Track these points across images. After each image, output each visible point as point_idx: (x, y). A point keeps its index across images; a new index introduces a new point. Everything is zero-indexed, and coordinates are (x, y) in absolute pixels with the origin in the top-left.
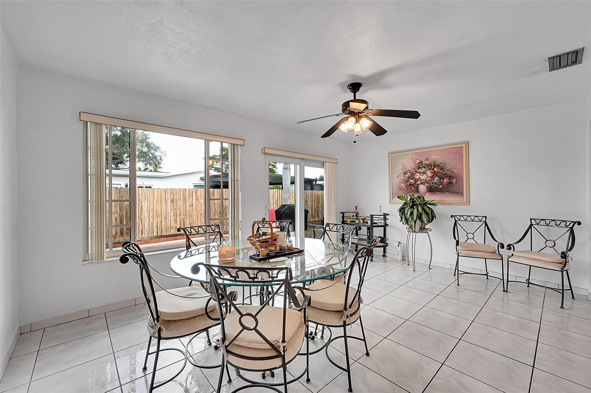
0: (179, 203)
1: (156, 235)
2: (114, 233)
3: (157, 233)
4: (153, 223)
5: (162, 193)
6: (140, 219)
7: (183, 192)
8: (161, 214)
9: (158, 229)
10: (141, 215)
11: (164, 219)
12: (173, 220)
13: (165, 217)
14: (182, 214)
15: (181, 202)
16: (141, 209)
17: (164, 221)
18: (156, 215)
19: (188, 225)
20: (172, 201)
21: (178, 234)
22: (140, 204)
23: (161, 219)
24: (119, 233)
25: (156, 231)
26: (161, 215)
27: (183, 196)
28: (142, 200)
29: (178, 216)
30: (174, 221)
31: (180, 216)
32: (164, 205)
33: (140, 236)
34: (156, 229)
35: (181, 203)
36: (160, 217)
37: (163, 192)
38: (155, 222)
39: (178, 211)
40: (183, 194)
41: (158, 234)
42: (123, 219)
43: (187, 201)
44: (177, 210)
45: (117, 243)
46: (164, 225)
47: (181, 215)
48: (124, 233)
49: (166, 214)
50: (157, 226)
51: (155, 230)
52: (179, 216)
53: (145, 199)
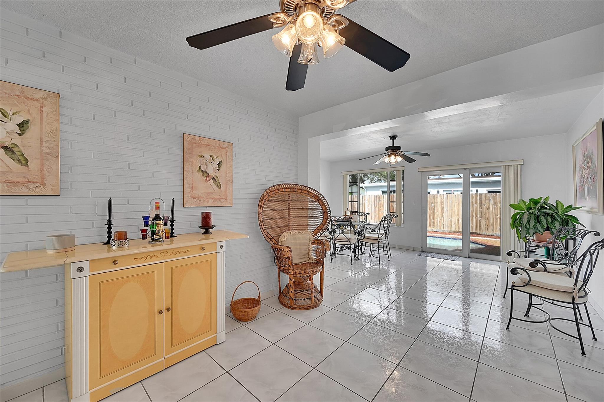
3: (455, 229)
4: (451, 221)
6: (442, 217)
7: (479, 196)
8: (458, 214)
9: (455, 226)
10: (443, 214)
16: (443, 209)
19: (484, 226)
22: (442, 205)
26: (458, 215)
27: (479, 200)
28: (444, 203)
29: (474, 217)
33: (442, 229)
34: (454, 225)
35: (477, 206)
38: (453, 220)
40: (480, 198)
43: (483, 205)
44: (473, 212)
46: (461, 224)
47: (477, 216)
50: (455, 224)
52: (476, 217)
53: (446, 202)
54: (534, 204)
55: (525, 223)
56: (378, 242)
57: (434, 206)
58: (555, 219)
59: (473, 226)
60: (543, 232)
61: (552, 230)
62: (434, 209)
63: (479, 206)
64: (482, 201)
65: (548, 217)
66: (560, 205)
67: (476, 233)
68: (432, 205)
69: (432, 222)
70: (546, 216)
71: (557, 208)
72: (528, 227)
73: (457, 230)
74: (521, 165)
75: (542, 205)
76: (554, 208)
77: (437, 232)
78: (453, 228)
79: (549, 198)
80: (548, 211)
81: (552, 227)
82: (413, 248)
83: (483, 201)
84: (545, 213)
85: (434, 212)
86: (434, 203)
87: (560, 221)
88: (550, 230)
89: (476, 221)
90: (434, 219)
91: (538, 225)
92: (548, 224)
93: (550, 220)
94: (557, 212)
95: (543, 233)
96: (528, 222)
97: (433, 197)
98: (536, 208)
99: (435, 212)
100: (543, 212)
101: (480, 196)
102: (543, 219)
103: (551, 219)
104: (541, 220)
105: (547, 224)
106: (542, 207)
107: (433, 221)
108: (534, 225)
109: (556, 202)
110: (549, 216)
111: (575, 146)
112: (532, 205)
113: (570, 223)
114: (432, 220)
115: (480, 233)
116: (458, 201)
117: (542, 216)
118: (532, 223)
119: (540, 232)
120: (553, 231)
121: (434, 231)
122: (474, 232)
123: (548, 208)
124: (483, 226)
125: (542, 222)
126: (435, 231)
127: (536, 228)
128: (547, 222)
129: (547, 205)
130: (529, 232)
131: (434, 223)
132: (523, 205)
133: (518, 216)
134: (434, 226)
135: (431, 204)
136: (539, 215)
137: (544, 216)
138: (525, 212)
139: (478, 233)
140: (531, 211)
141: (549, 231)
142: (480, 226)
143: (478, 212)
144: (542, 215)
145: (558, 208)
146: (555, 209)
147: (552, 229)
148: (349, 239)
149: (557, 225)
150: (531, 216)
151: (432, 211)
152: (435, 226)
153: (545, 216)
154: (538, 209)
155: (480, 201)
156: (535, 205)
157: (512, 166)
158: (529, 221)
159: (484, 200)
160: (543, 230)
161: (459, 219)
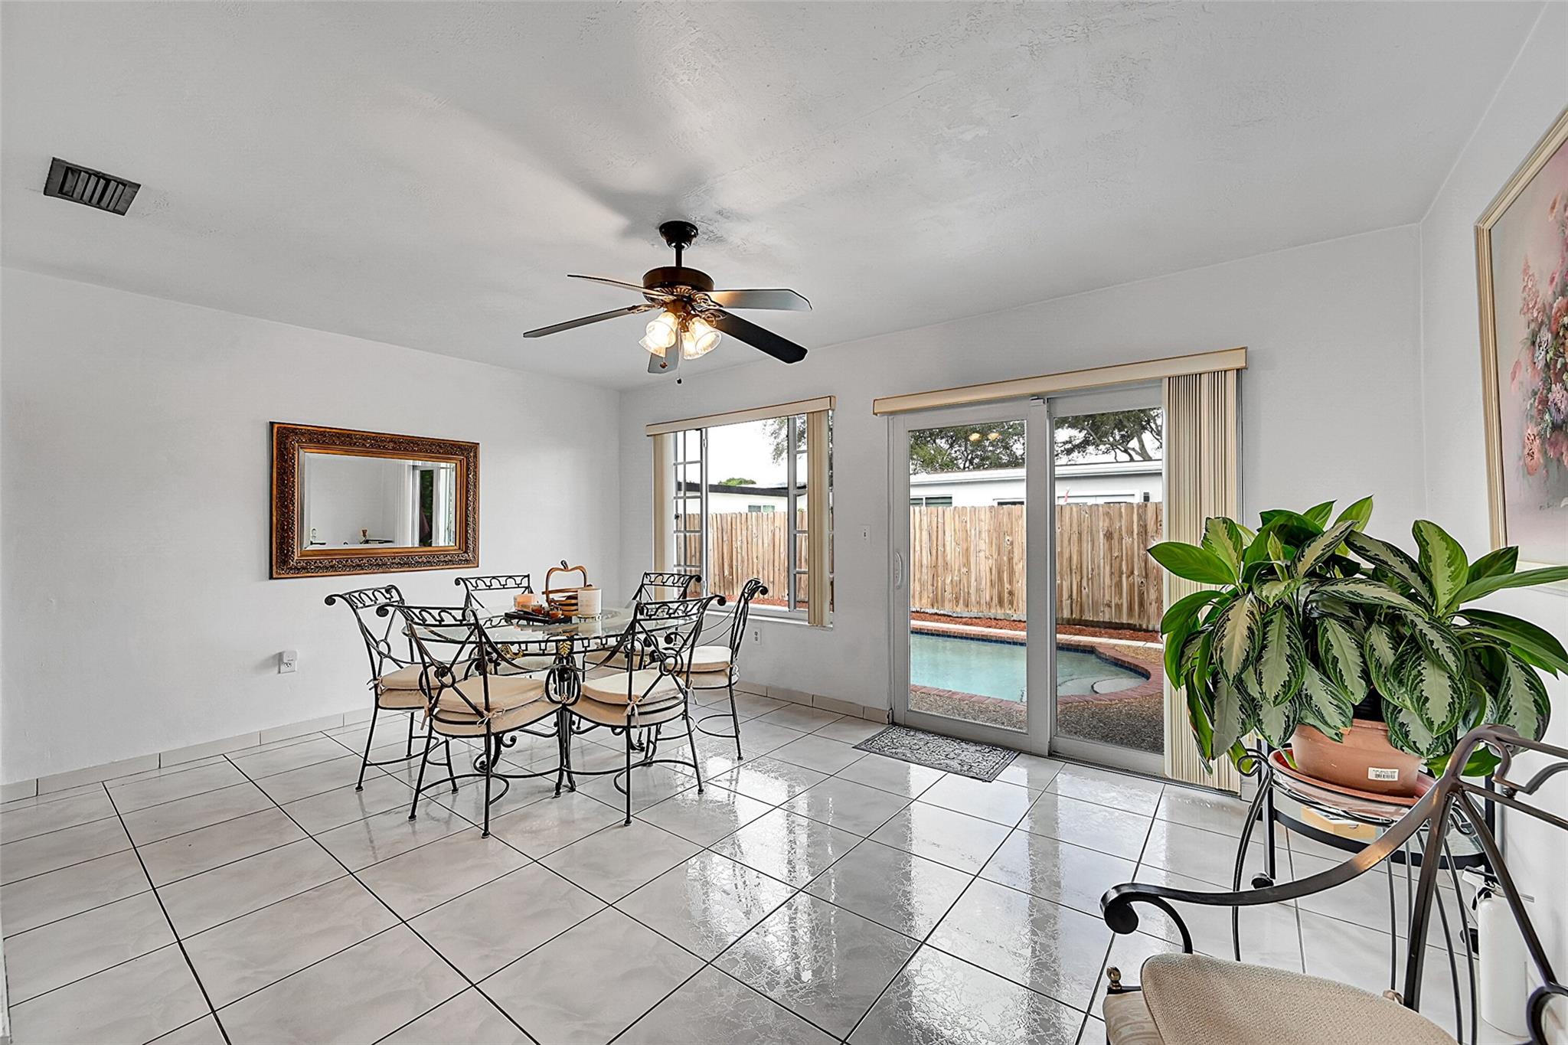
0: (1127, 540)
1: (1069, 616)
2: (988, 598)
3: (1072, 614)
5: (1082, 517)
7: (1138, 511)
8: (1079, 566)
9: (1072, 602)
11: (1088, 580)
12: (1111, 587)
13: (1090, 576)
14: (1136, 573)
15: (1133, 538)
17: (1088, 585)
18: (1069, 569)
19: (1154, 603)
20: (1109, 536)
21: (1123, 624)
23: (1079, 580)
24: (996, 600)
25: (1069, 606)
26: (1079, 570)
27: (1138, 521)
29: (1124, 576)
30: (1113, 588)
31: (1130, 576)
32: (1087, 546)
34: (1069, 601)
35: (1133, 542)
36: (1079, 574)
37: (1084, 513)
39: (1124, 563)
40: (1140, 517)
41: (1074, 616)
42: (1003, 572)
43: (1149, 537)
44: (1122, 560)
45: (991, 619)
46: (1088, 596)
47: (1132, 573)
48: (1006, 600)
49: (1093, 570)
50: (1071, 596)
51: (1066, 603)
52: (1128, 577)
54: (1287, 542)
55: (1232, 667)
56: (629, 718)
57: (1012, 544)
58: (1419, 649)
59: (1122, 604)
60: (1340, 725)
61: (1402, 718)
62: (1011, 552)
63: (1138, 542)
64: (1146, 526)
65: (1373, 628)
66: (1440, 555)
67: (1129, 627)
68: (1007, 538)
69: (1006, 591)
70: (1360, 623)
71: (1422, 570)
72: (1254, 691)
73: (1078, 617)
74: (1238, 370)
75: (1333, 554)
76: (1404, 569)
77: (1020, 621)
78: (1065, 612)
79: (1371, 506)
80: (1371, 592)
81: (1401, 698)
82: (864, 708)
83: (1148, 527)
84: (1355, 607)
85: (1010, 559)
86: (1012, 533)
87: (1450, 659)
88: (1387, 714)
89: (1131, 587)
90: (1011, 582)
91: (1312, 680)
92: (1373, 676)
93: (1380, 641)
94: (1426, 596)
95: (1343, 730)
96: (1254, 658)
97: (1009, 514)
98: (1303, 567)
99: (1015, 560)
100: (1337, 599)
101: (1140, 511)
102: (1339, 641)
103: (1395, 648)
104: (1327, 651)
105: (1366, 675)
106: (1333, 560)
107: (1009, 587)
108: (1287, 685)
109: (1417, 531)
110: (1379, 622)
111: (1487, 226)
112: (1274, 546)
113: (1515, 676)
114: (1007, 585)
115: (1140, 625)
116: (1079, 525)
117: (1333, 621)
118: (1276, 671)
119: (1326, 723)
120: (1402, 725)
121: (1012, 619)
122: (1125, 622)
123: (1366, 565)
124: (1151, 604)
125: (1335, 660)
126: (1015, 618)
127: (1302, 700)
128: (1364, 662)
129: (1360, 551)
130: (1259, 721)
131: (1011, 593)
132: (1225, 553)
133: (1206, 610)
134: (1011, 603)
135: (1002, 535)
136: (1315, 615)
137: (1347, 623)
138: (1235, 595)
139: (1135, 625)
140: (1272, 591)
141: (1381, 720)
142: (1141, 604)
143: (1136, 559)
144: (1332, 615)
145: (1428, 570)
146: (1414, 580)
147: (1397, 710)
148: (482, 709)
149: (1436, 686)
150: (1271, 621)
151: (1005, 558)
152: (1015, 603)
153: (1351, 625)
154: (1311, 574)
155: (1139, 525)
156: (1297, 547)
157: (1205, 378)
158: (1260, 657)
159: (1153, 523)
160: (1343, 714)
161: (1081, 581)
